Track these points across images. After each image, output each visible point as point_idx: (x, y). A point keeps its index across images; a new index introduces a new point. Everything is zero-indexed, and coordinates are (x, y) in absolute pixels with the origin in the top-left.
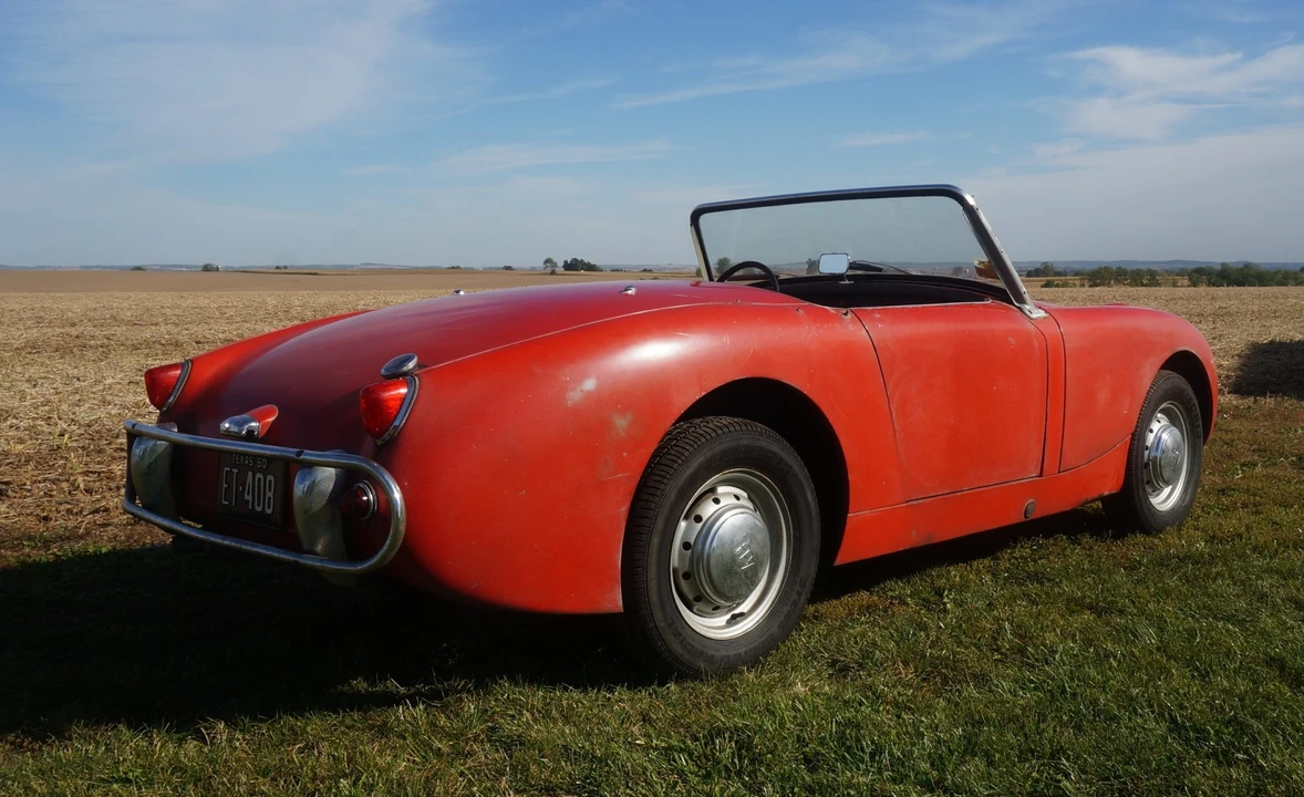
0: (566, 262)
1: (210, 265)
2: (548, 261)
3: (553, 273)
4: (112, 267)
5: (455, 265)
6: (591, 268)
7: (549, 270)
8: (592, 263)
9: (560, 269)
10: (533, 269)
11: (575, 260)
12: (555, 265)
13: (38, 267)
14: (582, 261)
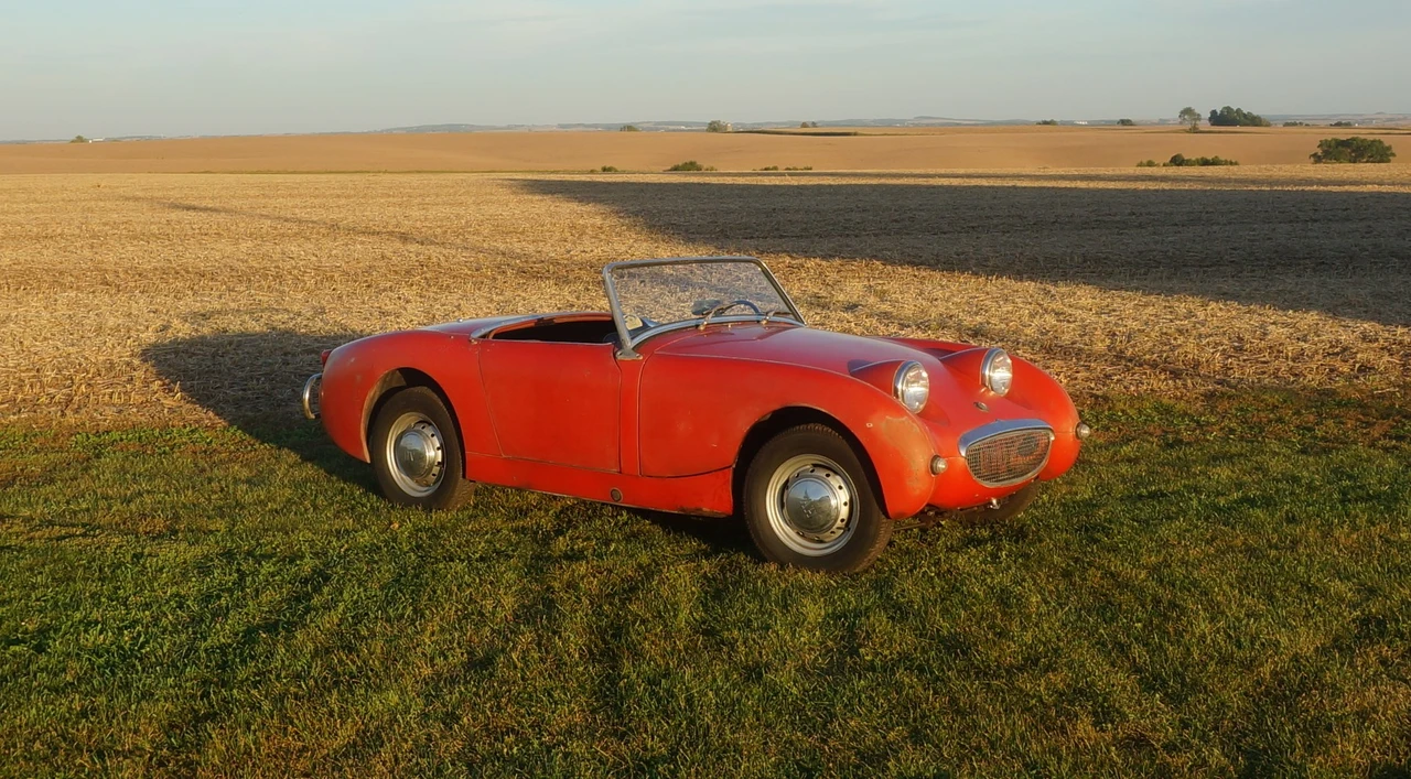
0: (1214, 112)
1: (717, 123)
2: (1187, 111)
3: (1195, 130)
4: (596, 126)
5: (1048, 120)
6: (1253, 121)
7: (1188, 126)
8: (1255, 114)
9: (1204, 125)
10: (1163, 122)
11: (1228, 109)
12: (1198, 117)
13: (509, 127)
14: (1239, 110)
